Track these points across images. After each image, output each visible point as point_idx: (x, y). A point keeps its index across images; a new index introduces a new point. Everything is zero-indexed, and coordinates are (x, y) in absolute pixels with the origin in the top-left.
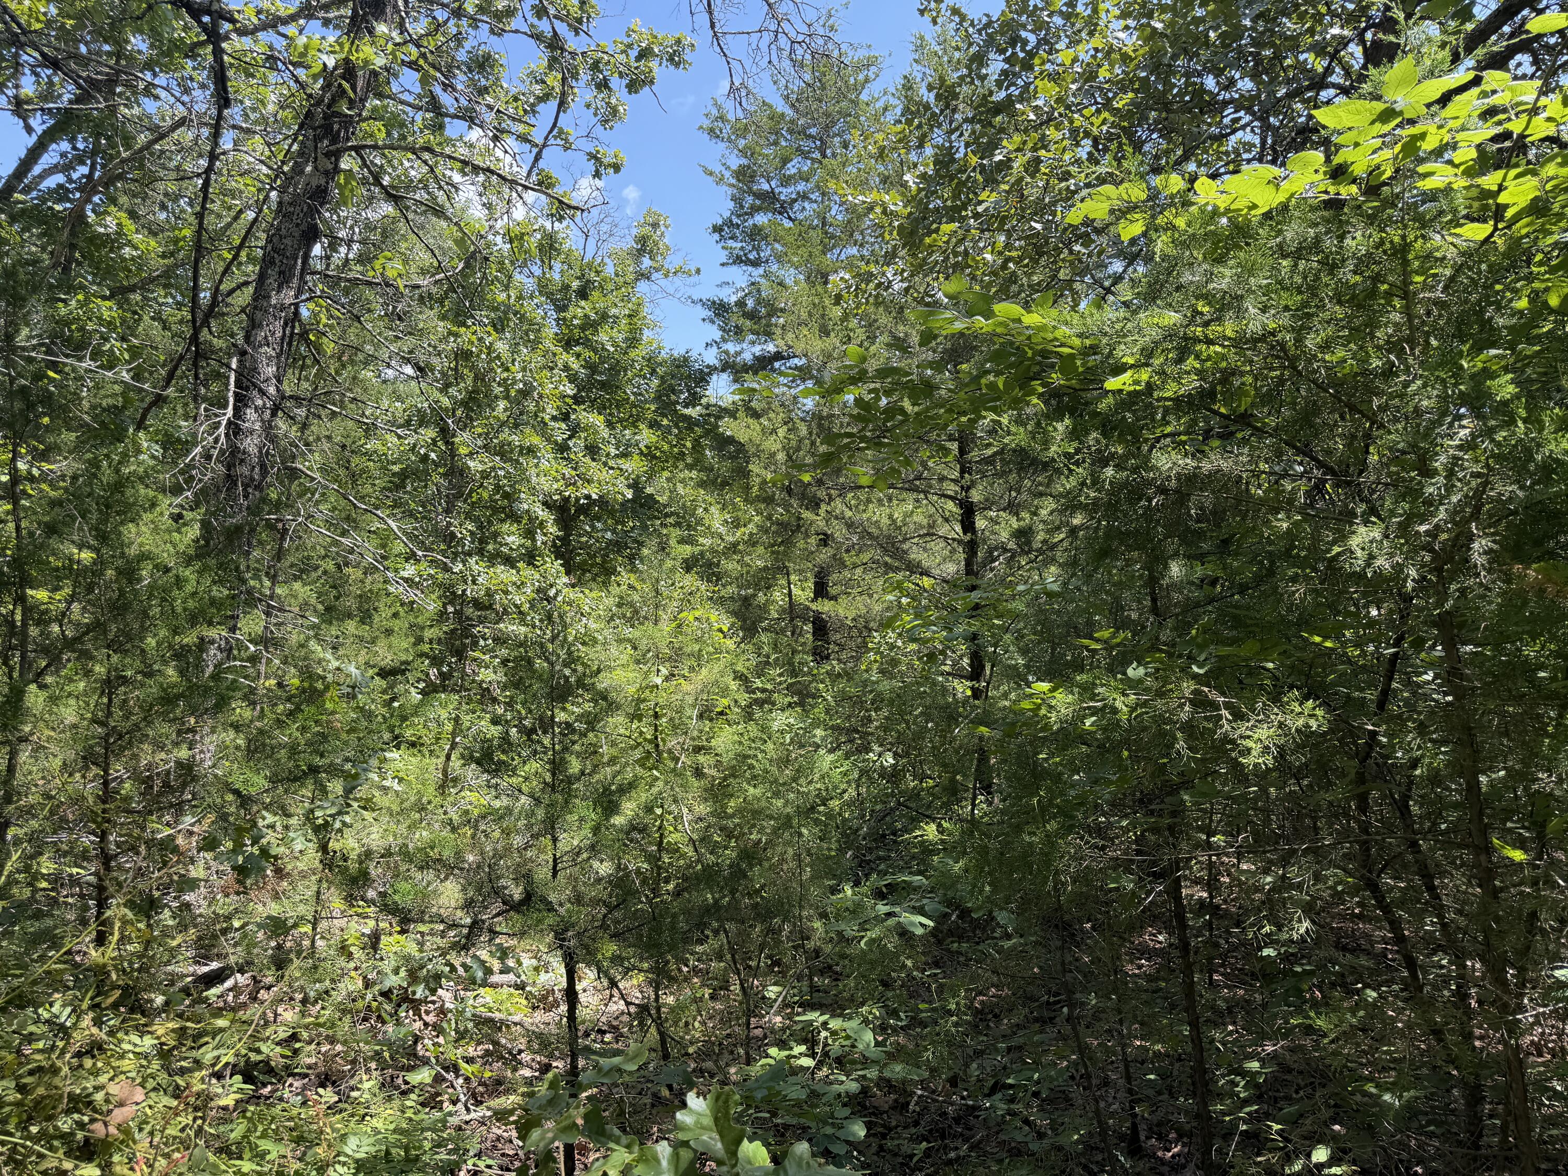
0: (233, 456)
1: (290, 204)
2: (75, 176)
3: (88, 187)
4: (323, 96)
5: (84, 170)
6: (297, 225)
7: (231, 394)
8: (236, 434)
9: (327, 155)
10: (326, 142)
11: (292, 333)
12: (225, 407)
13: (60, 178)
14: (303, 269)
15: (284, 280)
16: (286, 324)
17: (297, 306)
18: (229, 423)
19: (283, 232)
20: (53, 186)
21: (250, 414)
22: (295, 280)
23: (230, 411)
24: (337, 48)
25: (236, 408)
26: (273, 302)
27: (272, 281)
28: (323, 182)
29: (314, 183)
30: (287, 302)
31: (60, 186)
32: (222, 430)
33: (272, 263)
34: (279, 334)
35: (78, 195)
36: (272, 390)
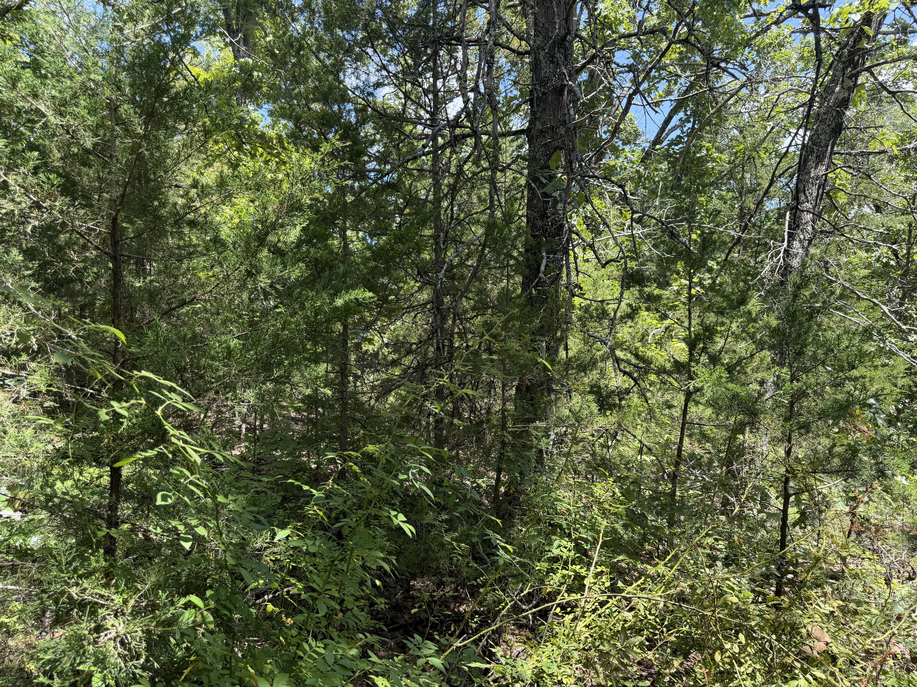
0: (786, 270)
1: (824, 114)
2: (685, 129)
3: (692, 134)
4: (848, 41)
5: (690, 125)
6: (829, 125)
7: (786, 233)
8: (787, 256)
9: (850, 78)
10: (849, 69)
11: (823, 193)
12: (783, 241)
13: (678, 132)
14: (831, 152)
15: (819, 160)
16: (819, 188)
17: (826, 175)
18: (785, 250)
19: (820, 131)
20: (674, 137)
21: (796, 244)
22: (826, 160)
23: (786, 243)
24: (861, 8)
25: (789, 242)
26: (812, 175)
27: (811, 163)
28: (846, 95)
29: (841, 97)
30: (821, 174)
31: (679, 136)
32: (781, 255)
33: (812, 151)
34: (815, 194)
35: (686, 139)
36: (810, 228)
